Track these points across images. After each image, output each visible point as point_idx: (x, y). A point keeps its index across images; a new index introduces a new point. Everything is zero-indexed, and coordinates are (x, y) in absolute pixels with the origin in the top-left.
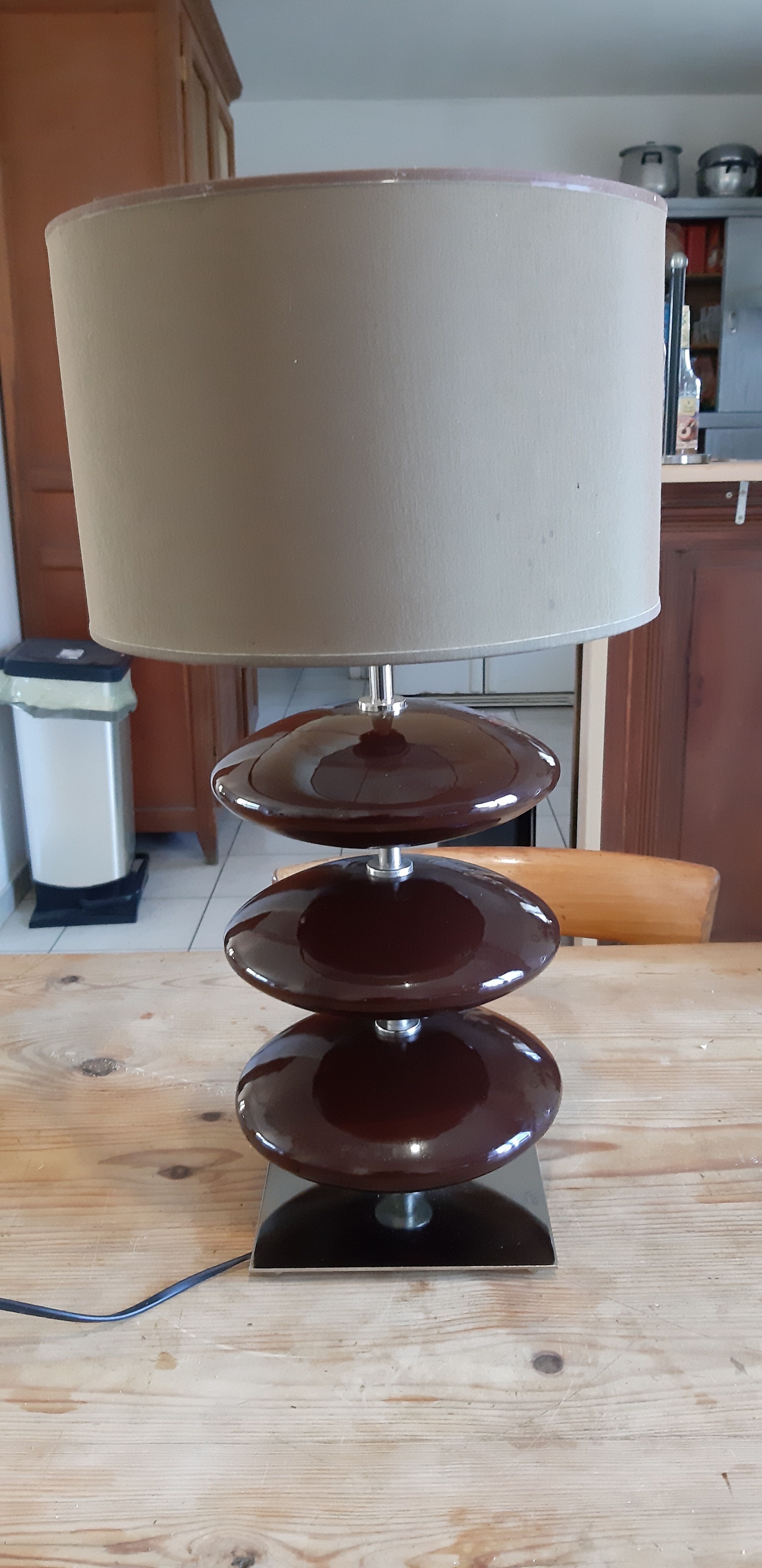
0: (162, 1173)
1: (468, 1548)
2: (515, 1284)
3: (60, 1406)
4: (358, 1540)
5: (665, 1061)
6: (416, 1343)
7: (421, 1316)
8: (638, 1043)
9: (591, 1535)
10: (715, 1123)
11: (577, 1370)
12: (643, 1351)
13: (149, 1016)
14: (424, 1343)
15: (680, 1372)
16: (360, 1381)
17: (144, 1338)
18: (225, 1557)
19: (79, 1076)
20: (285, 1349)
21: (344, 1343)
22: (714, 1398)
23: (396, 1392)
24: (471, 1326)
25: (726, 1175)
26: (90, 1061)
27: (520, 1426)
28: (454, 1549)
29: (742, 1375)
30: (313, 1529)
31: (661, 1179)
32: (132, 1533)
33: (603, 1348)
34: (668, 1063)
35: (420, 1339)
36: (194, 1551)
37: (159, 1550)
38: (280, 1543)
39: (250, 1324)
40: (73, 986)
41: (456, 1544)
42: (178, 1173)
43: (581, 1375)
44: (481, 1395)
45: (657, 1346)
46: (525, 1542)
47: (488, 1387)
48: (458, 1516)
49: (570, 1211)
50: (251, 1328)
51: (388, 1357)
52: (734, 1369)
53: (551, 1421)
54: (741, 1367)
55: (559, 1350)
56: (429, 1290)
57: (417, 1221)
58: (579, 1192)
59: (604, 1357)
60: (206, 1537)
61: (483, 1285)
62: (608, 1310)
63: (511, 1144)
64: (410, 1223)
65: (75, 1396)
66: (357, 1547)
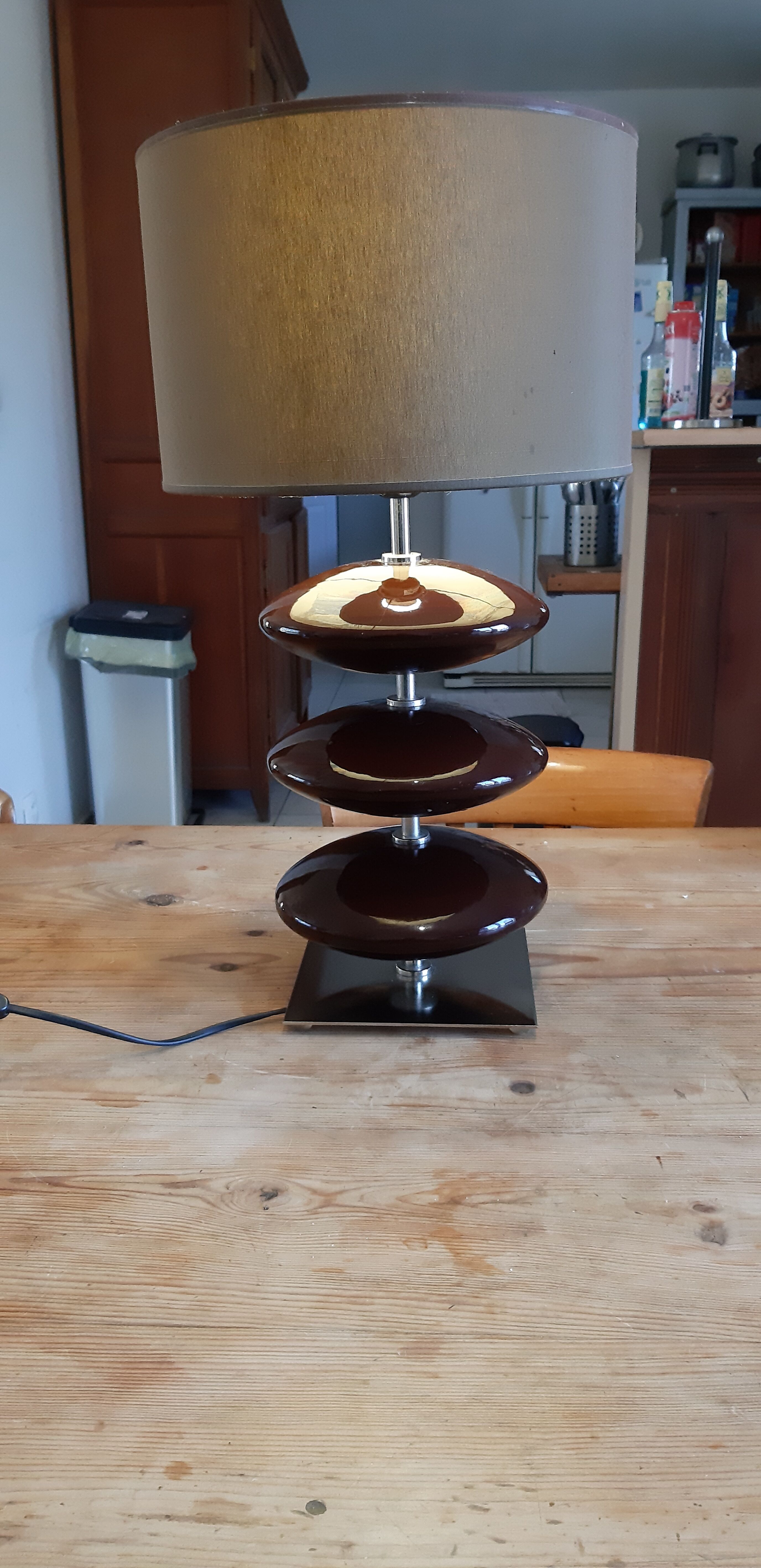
0: (213, 967)
1: (446, 1192)
2: (502, 1042)
3: (127, 1103)
4: (360, 1185)
5: (649, 906)
6: (417, 1073)
7: (422, 1057)
8: (627, 894)
9: (545, 1188)
10: (687, 946)
11: (546, 1092)
12: (603, 1083)
13: (204, 868)
14: (423, 1073)
15: (630, 1096)
16: (370, 1095)
17: (195, 1065)
18: (255, 1192)
19: (145, 906)
20: (309, 1074)
21: (357, 1072)
22: (657, 1112)
23: (397, 1101)
24: (462, 1064)
25: (690, 979)
26: (153, 896)
27: (496, 1123)
28: (436, 1192)
29: (683, 1100)
30: (325, 1178)
31: (634, 981)
32: (183, 1177)
33: (570, 1080)
34: (652, 907)
35: (419, 1071)
36: (231, 1188)
37: (203, 1188)
38: (298, 1185)
39: (282, 1059)
40: (139, 847)
41: (436, 1190)
42: (226, 968)
43: (549, 1095)
44: (466, 1104)
45: (614, 1080)
46: (491, 1190)
47: (472, 1100)
48: (439, 1174)
49: (554, 998)
50: (283, 1061)
51: (392, 1081)
52: (676, 1096)
53: (521, 1121)
54: (681, 1095)
55: (533, 1080)
56: (429, 1042)
58: (562, 987)
59: (568, 1086)
60: (240, 1181)
61: (474, 1040)
62: (576, 1058)
63: (498, 924)
65: (139, 1098)
66: (359, 1188)
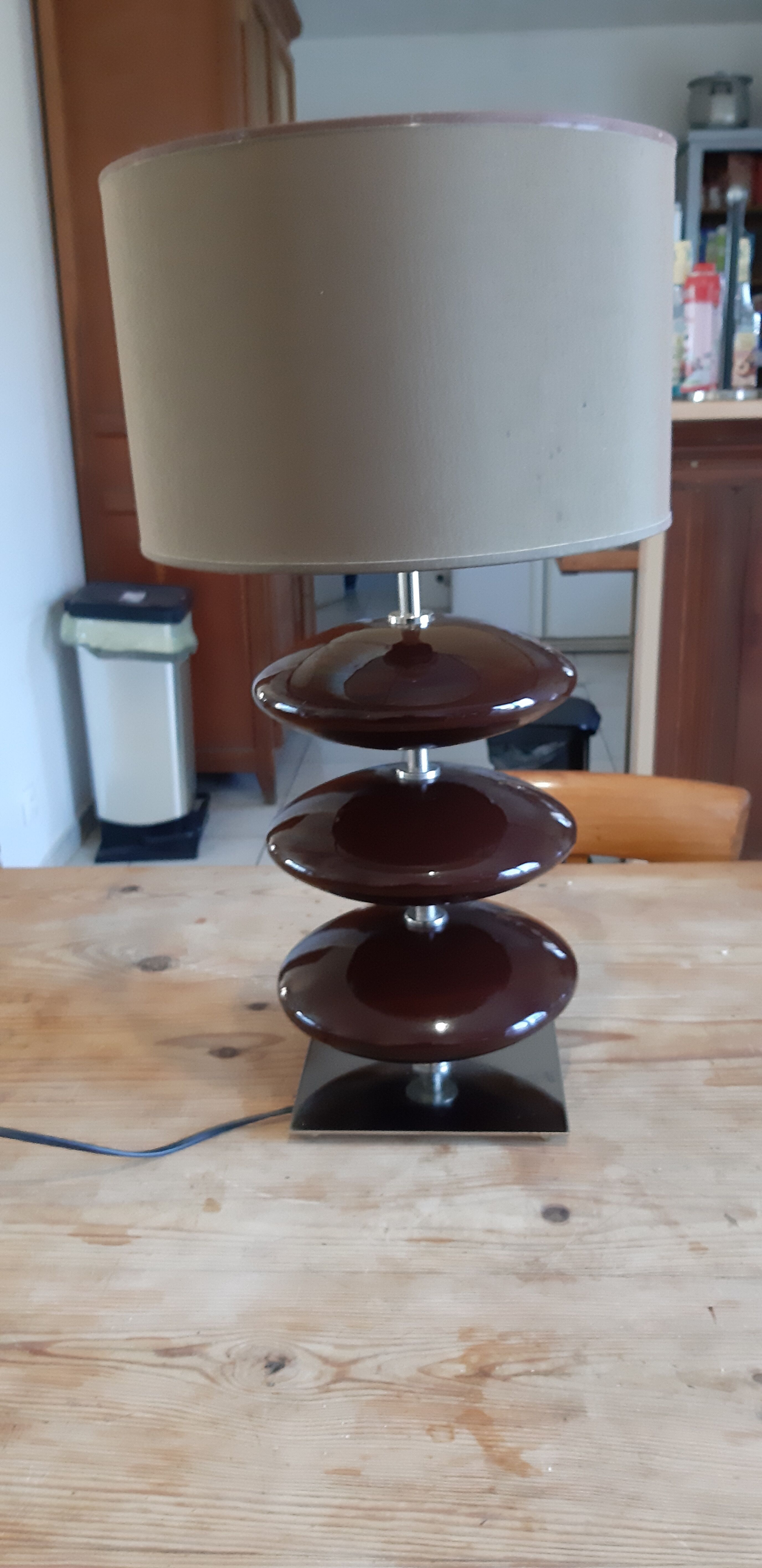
0: (212, 1053)
1: (474, 1359)
2: (530, 1150)
3: (116, 1240)
4: (376, 1350)
5: (686, 965)
6: (437, 1196)
7: (443, 1173)
8: (660, 949)
9: (586, 1352)
10: (730, 1018)
11: (582, 1220)
12: (644, 1206)
13: (202, 921)
14: (444, 1195)
15: (676, 1223)
16: (385, 1225)
17: (192, 1187)
18: (259, 1361)
19: (138, 972)
20: (318, 1198)
21: (372, 1194)
22: (707, 1246)
23: (416, 1234)
24: (487, 1182)
25: (735, 1063)
26: (148, 960)
27: (527, 1263)
28: (462, 1360)
29: (734, 1228)
30: (338, 1341)
31: (673, 1065)
32: (178, 1341)
33: (608, 1203)
34: (689, 967)
35: (440, 1193)
36: (233, 1356)
37: (201, 1355)
38: (307, 1350)
39: (288, 1178)
40: (133, 895)
41: (464, 1357)
42: (227, 1053)
43: (585, 1224)
44: (493, 1238)
45: (657, 1202)
46: (526, 1356)
47: (500, 1232)
48: (466, 1334)
49: (586, 1091)
50: (288, 1180)
51: (410, 1207)
52: (726, 1223)
53: (555, 1261)
54: (733, 1221)
55: (567, 1204)
56: (451, 1153)
57: (445, 1097)
58: (595, 1075)
59: (606, 1211)
60: (242, 1346)
61: (500, 1149)
62: (614, 1172)
63: (527, 1021)
64: (438, 1099)
65: (130, 1232)
66: (376, 1356)
